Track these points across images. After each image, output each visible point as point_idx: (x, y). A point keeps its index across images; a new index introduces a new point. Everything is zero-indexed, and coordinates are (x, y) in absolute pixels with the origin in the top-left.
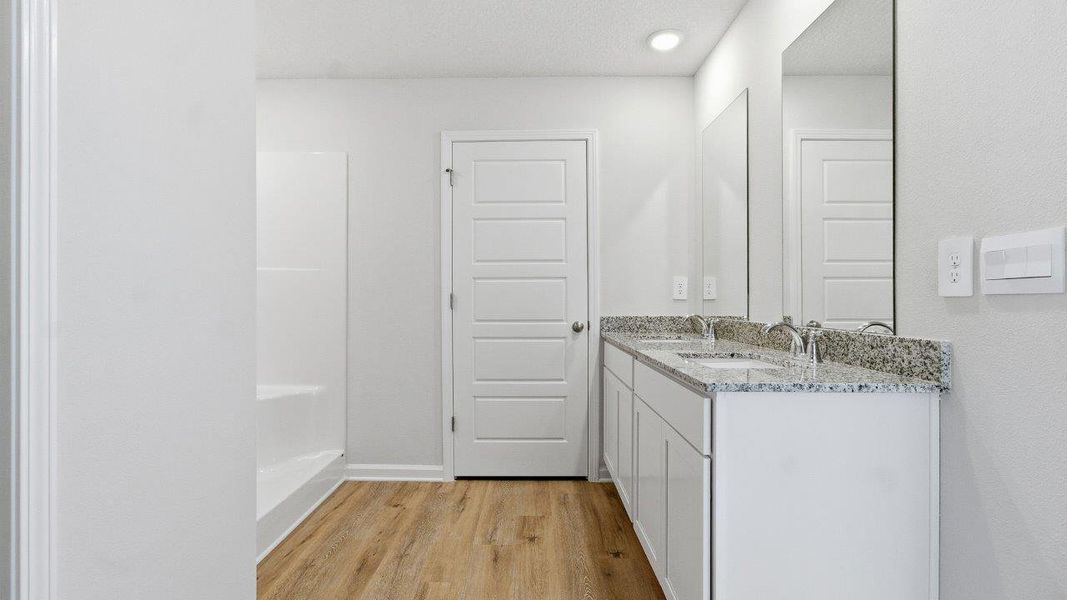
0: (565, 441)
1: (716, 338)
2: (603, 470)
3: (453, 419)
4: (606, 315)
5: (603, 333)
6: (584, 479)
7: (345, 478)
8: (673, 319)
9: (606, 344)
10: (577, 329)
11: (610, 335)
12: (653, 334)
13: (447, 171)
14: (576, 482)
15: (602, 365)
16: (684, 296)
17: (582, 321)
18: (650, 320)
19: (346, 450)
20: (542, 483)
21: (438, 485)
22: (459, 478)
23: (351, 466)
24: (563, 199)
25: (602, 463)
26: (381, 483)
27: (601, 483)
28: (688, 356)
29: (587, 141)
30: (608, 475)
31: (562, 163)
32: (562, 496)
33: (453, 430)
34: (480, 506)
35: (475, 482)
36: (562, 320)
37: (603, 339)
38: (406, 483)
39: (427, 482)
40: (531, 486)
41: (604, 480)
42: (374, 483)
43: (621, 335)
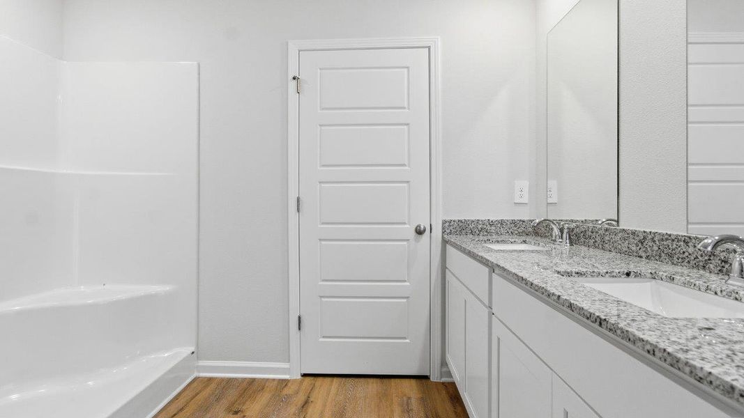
0: (407, 341)
1: (571, 244)
2: (444, 369)
3: (299, 318)
4: (448, 219)
5: (445, 236)
6: (426, 377)
7: (196, 374)
8: (513, 222)
9: (448, 247)
10: (419, 232)
11: (453, 238)
12: (495, 237)
13: (294, 78)
14: (418, 381)
15: (444, 268)
16: (525, 200)
17: (424, 224)
18: (491, 223)
19: (197, 346)
20: (386, 381)
21: (284, 383)
22: (305, 375)
23: (201, 363)
24: (406, 106)
25: (444, 363)
26: (230, 380)
27: (443, 383)
28: (569, 274)
29: (429, 48)
30: (449, 374)
31: (406, 70)
32: (405, 399)
33: (300, 329)
34: (324, 406)
35: (320, 380)
36: (405, 223)
37: (445, 242)
38: (253, 380)
39: (274, 380)
40: (373, 385)
41: (444, 380)
42: (222, 380)
43: (463, 238)
